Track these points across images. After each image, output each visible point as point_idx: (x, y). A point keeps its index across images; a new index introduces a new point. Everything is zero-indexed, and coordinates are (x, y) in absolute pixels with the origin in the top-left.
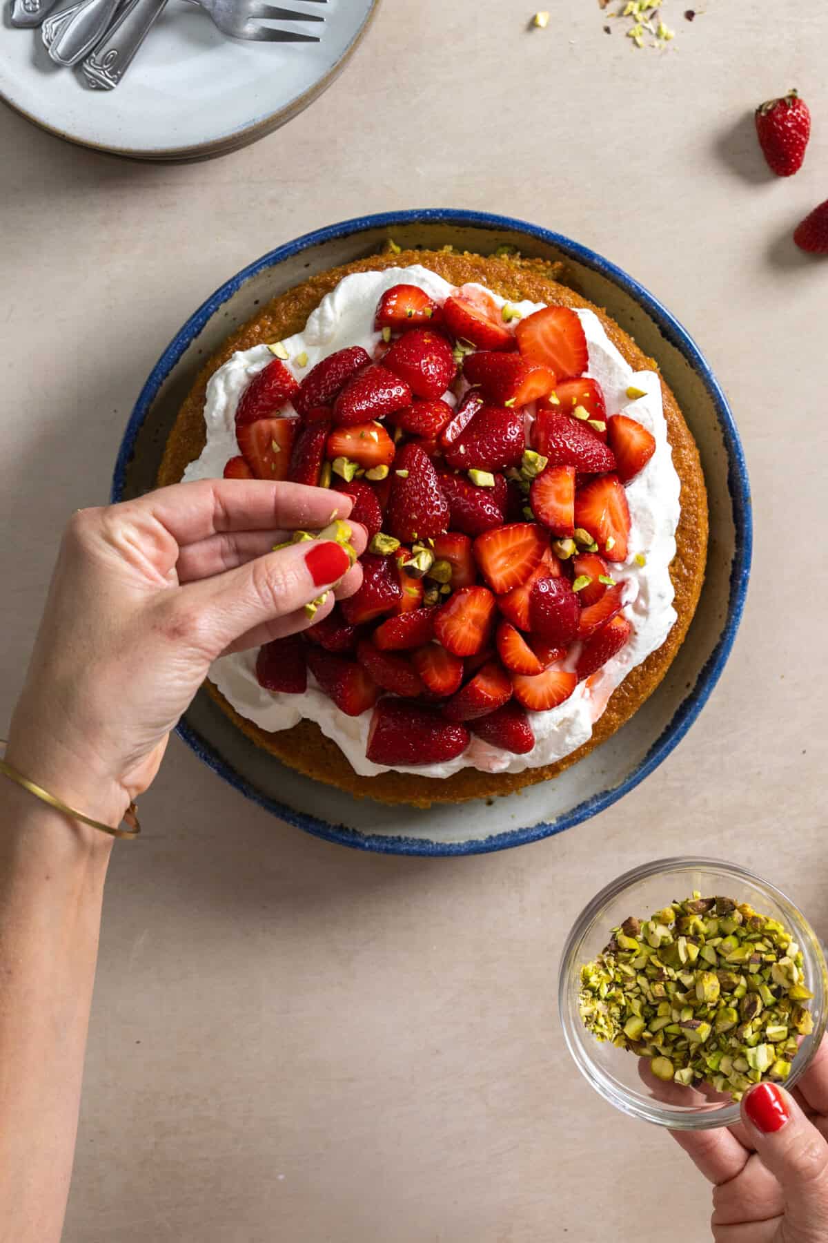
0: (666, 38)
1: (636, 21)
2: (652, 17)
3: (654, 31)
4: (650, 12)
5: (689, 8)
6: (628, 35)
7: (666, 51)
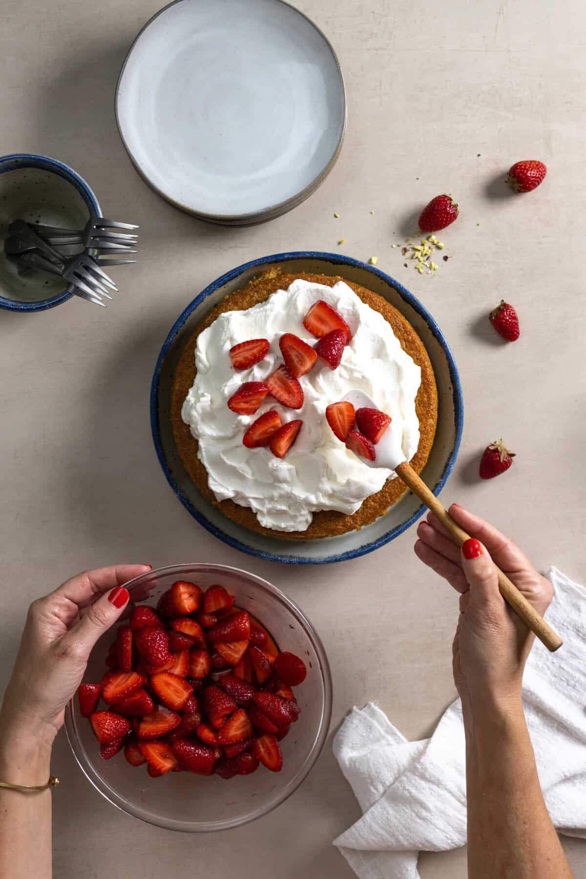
0: (434, 270)
1: (420, 261)
2: (427, 259)
3: (428, 266)
4: (426, 257)
5: (445, 255)
6: (416, 268)
7: (434, 275)
